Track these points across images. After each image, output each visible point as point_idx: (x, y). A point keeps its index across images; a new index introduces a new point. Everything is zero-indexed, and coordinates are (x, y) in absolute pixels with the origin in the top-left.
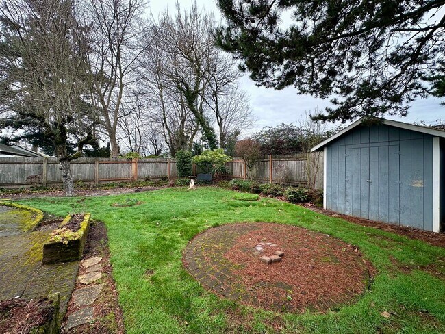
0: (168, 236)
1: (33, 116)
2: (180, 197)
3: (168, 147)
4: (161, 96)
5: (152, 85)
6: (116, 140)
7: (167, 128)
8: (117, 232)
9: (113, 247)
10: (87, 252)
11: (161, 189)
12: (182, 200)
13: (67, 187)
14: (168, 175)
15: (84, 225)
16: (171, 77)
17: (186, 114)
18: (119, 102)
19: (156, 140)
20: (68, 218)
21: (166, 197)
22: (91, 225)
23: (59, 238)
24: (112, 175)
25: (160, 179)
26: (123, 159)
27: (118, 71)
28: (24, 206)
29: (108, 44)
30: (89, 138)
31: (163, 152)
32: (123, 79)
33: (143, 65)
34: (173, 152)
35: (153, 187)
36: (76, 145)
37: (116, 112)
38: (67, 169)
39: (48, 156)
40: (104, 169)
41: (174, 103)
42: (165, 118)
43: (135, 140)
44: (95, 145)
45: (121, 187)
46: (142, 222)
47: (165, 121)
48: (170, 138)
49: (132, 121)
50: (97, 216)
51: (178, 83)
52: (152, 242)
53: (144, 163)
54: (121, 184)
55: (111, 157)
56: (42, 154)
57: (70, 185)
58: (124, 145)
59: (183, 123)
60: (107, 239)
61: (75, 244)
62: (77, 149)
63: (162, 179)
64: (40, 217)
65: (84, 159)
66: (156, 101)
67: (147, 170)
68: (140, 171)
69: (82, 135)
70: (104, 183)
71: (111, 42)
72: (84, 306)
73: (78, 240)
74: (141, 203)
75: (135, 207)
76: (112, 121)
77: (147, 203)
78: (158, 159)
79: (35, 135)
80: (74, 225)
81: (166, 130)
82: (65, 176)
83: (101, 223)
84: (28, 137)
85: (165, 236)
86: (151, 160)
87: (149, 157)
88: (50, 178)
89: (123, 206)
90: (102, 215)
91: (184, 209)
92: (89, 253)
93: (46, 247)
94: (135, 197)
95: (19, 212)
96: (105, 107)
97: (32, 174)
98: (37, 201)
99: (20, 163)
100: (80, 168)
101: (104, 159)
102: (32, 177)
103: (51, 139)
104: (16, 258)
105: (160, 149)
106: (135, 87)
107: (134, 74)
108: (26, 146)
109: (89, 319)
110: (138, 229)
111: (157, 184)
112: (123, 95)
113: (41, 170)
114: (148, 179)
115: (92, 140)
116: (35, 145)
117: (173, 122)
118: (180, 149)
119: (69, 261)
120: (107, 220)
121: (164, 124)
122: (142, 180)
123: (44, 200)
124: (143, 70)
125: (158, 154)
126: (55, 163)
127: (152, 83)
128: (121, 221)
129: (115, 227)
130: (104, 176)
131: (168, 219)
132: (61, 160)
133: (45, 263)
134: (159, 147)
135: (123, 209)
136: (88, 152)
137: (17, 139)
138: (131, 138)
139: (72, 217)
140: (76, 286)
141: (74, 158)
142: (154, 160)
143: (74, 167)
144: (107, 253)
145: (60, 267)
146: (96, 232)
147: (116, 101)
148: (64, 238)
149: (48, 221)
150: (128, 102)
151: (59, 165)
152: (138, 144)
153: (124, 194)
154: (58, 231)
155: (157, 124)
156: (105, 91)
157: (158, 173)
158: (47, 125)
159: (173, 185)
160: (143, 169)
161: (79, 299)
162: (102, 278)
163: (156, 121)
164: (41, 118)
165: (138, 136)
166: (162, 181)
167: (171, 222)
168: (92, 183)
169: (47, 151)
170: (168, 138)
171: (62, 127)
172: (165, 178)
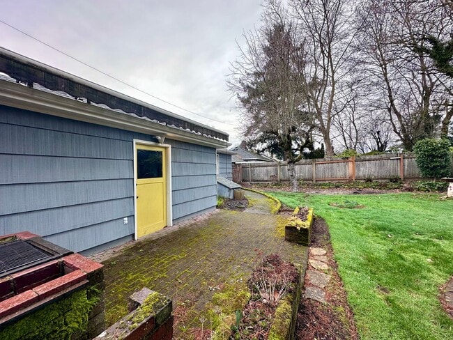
0: (408, 256)
1: (272, 132)
2: (425, 208)
3: (398, 138)
4: (385, 74)
5: (370, 67)
6: (329, 140)
7: (396, 112)
8: (338, 232)
9: (336, 245)
10: (313, 242)
11: (390, 193)
12: (432, 213)
13: (293, 184)
14: (400, 174)
15: (310, 217)
16: (401, 42)
17: (432, 84)
18: (332, 101)
19: (378, 132)
20: (297, 210)
21: (399, 204)
22: (314, 219)
23: (294, 224)
24: (328, 175)
25: (387, 181)
26: (339, 159)
27: (330, 70)
28: (270, 196)
29: (319, 49)
30: (307, 142)
31: (389, 145)
32: (335, 75)
33: (357, 49)
34: (408, 144)
35: (377, 190)
36: (297, 150)
37: (329, 112)
38: (293, 169)
39: (279, 160)
40: (319, 169)
41: (409, 76)
42: (392, 101)
43: (350, 136)
44: (311, 147)
45: (337, 187)
46: (366, 229)
47: (392, 105)
48: (403, 125)
49: (346, 116)
50: (318, 212)
51: (415, 44)
52: (383, 255)
53: (363, 161)
54: (337, 185)
55: (325, 157)
56: (276, 159)
57: (295, 183)
58: (338, 144)
59: (426, 99)
60: (329, 235)
61: (304, 231)
62: (298, 153)
63: (391, 180)
64: (279, 205)
65: (303, 161)
66: (377, 84)
67: (368, 169)
68: (359, 170)
69: (301, 140)
70: (321, 182)
71: (322, 45)
72: (317, 287)
73: (306, 229)
74: (363, 206)
75: (356, 210)
76: (325, 122)
77: (370, 208)
78: (384, 156)
79: (272, 146)
80: (302, 215)
81: (395, 117)
82: (292, 176)
83: (323, 220)
84: (269, 147)
85: (403, 254)
86: (372, 157)
87: (368, 154)
88: (282, 177)
89: (341, 207)
90: (322, 212)
91: (436, 226)
92: (314, 243)
93: (287, 228)
94: (354, 199)
95: (268, 200)
96: (319, 110)
97: (272, 174)
98: (276, 194)
99: (266, 166)
100: (301, 169)
101: (320, 160)
102: (273, 176)
103: (281, 148)
104: (271, 230)
105: (386, 143)
106: (348, 79)
107: (345, 64)
108: (267, 154)
109: (322, 300)
110: (362, 235)
111: (383, 187)
112: (336, 91)
113: (276, 170)
114: (369, 180)
115: (309, 144)
116: (272, 152)
117: (407, 102)
118: (423, 138)
119: (301, 244)
120: (327, 218)
121: (391, 108)
122: (362, 181)
123: (280, 193)
124: (357, 55)
125: (381, 149)
126: (284, 165)
127: (370, 63)
128: (341, 221)
129: (335, 225)
130: (321, 176)
131: (406, 233)
132: (289, 163)
133: (286, 240)
134: (383, 140)
135: (341, 210)
136: (305, 154)
137: (263, 150)
138: (346, 135)
139: (300, 209)
140: (308, 267)
141: (297, 160)
142: (377, 157)
143: (297, 168)
144: (331, 249)
145: (296, 247)
146: (319, 227)
147: (328, 101)
148: (297, 225)
149: (284, 210)
150: (341, 98)
151: (287, 167)
152: (354, 140)
153: (341, 195)
154: (293, 218)
155: (379, 112)
156: (318, 95)
157: (384, 173)
158: (280, 138)
159: (410, 190)
160: (362, 169)
161: (312, 278)
162: (329, 270)
163: (378, 108)
164: (276, 133)
165: (354, 132)
166: (392, 183)
167: (412, 239)
168: (311, 182)
169: (278, 157)
170: (398, 125)
171: (288, 137)
172: (395, 180)
